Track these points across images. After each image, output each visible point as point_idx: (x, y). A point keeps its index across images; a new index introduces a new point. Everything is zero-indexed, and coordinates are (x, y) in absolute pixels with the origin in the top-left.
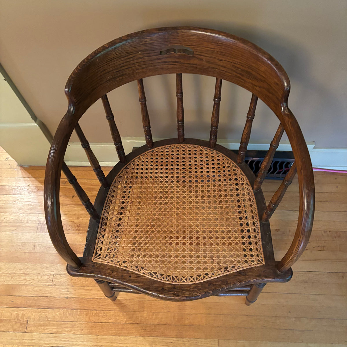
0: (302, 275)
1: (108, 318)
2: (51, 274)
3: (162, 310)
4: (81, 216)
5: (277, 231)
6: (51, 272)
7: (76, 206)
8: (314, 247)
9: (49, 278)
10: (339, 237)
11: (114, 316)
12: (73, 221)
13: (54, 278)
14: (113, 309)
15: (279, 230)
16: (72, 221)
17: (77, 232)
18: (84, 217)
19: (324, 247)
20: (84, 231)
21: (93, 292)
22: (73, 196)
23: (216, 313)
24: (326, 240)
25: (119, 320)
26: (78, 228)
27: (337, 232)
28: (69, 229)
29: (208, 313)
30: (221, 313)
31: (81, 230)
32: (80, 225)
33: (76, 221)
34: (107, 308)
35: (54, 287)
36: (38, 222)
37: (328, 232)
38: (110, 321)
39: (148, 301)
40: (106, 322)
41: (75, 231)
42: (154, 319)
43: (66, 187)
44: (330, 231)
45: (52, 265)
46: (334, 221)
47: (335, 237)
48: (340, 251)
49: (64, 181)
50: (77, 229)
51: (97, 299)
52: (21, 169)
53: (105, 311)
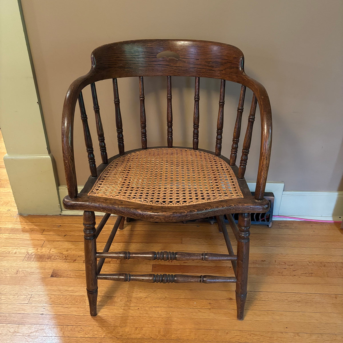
0: (294, 295)
1: (85, 333)
2: (29, 294)
3: (147, 325)
4: (70, 249)
5: (263, 262)
6: (30, 292)
7: (66, 242)
8: (301, 274)
9: (27, 297)
10: (324, 266)
11: (92, 331)
12: (62, 252)
13: (32, 297)
14: (92, 324)
15: (265, 261)
16: (60, 253)
17: (64, 260)
18: (73, 250)
19: (311, 274)
20: (71, 260)
21: (72, 309)
22: (65, 235)
23: (206, 328)
24: (312, 269)
25: (97, 334)
26: (66, 258)
27: (321, 263)
28: (57, 259)
29: (197, 328)
30: (212, 328)
31: (69, 260)
32: (68, 256)
33: (64, 253)
34: (85, 324)
35: (29, 305)
36: (26, 253)
37: (313, 263)
38: (86, 336)
39: (132, 317)
40: (83, 336)
41: (62, 260)
42: (137, 334)
43: (60, 229)
44: (314, 262)
45: (33, 286)
46: (317, 255)
47: (321, 266)
48: (328, 277)
49: (59, 225)
50: (64, 259)
51: (76, 315)
52: (20, 217)
53: (82, 327)
